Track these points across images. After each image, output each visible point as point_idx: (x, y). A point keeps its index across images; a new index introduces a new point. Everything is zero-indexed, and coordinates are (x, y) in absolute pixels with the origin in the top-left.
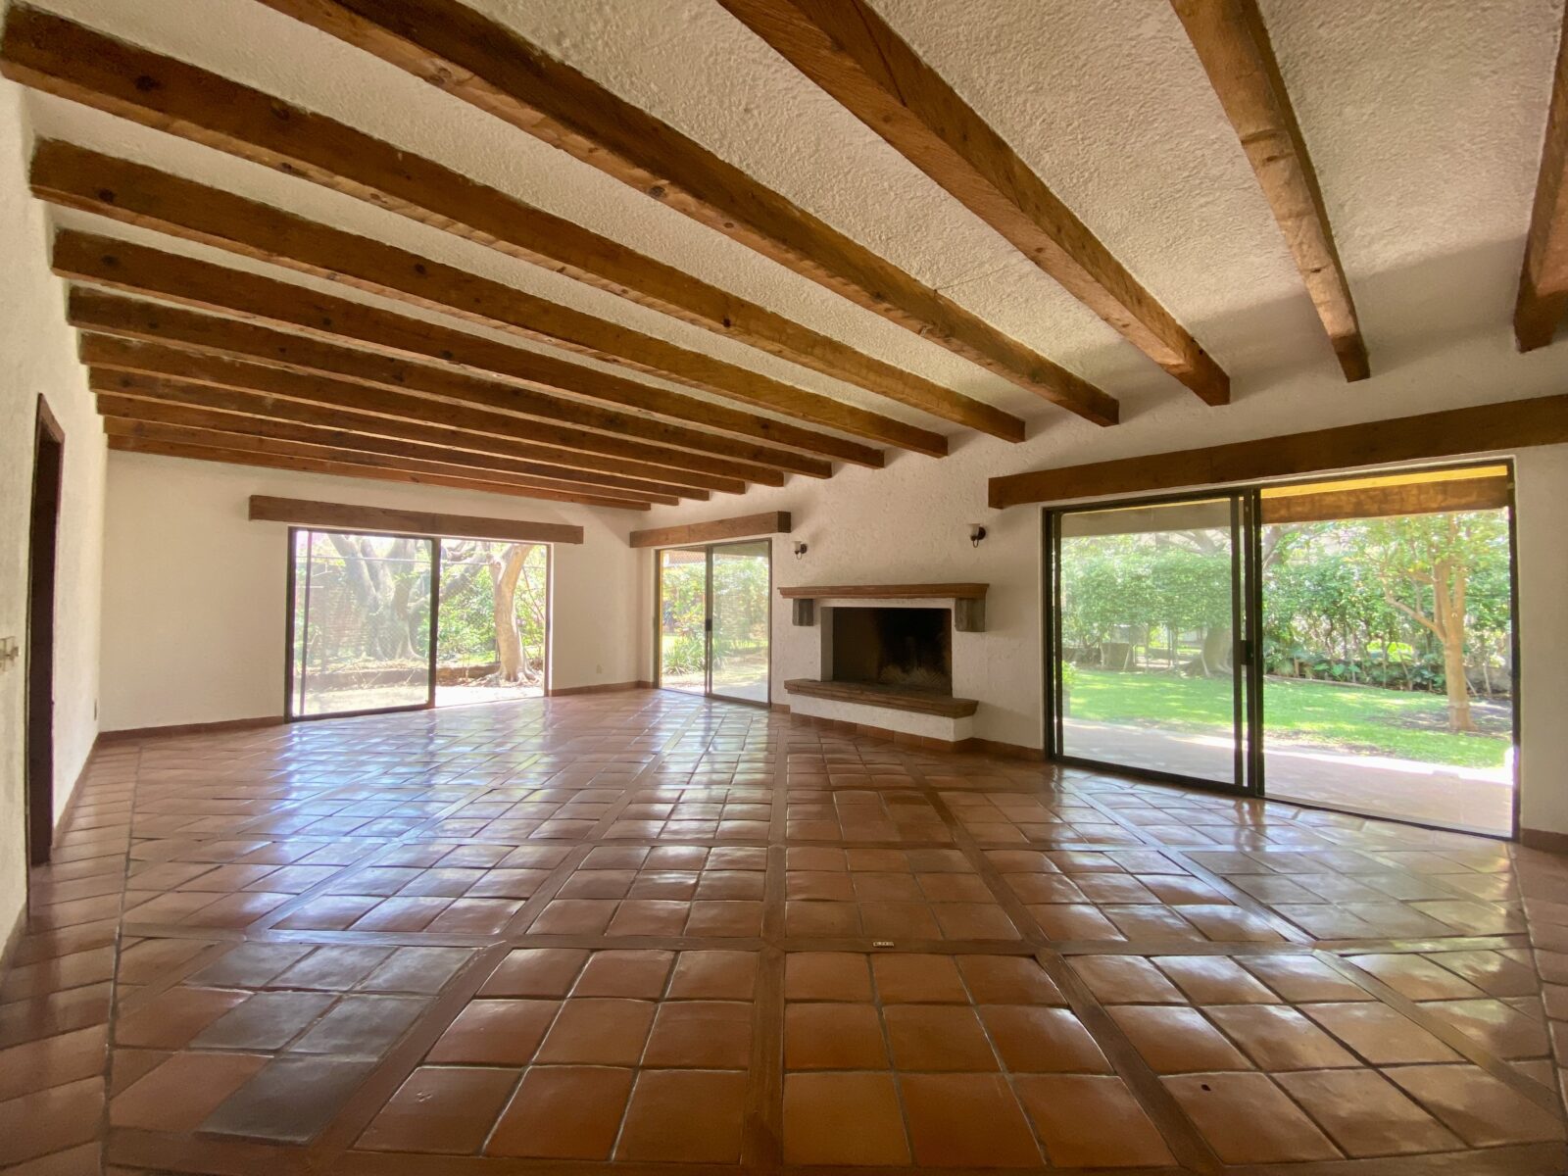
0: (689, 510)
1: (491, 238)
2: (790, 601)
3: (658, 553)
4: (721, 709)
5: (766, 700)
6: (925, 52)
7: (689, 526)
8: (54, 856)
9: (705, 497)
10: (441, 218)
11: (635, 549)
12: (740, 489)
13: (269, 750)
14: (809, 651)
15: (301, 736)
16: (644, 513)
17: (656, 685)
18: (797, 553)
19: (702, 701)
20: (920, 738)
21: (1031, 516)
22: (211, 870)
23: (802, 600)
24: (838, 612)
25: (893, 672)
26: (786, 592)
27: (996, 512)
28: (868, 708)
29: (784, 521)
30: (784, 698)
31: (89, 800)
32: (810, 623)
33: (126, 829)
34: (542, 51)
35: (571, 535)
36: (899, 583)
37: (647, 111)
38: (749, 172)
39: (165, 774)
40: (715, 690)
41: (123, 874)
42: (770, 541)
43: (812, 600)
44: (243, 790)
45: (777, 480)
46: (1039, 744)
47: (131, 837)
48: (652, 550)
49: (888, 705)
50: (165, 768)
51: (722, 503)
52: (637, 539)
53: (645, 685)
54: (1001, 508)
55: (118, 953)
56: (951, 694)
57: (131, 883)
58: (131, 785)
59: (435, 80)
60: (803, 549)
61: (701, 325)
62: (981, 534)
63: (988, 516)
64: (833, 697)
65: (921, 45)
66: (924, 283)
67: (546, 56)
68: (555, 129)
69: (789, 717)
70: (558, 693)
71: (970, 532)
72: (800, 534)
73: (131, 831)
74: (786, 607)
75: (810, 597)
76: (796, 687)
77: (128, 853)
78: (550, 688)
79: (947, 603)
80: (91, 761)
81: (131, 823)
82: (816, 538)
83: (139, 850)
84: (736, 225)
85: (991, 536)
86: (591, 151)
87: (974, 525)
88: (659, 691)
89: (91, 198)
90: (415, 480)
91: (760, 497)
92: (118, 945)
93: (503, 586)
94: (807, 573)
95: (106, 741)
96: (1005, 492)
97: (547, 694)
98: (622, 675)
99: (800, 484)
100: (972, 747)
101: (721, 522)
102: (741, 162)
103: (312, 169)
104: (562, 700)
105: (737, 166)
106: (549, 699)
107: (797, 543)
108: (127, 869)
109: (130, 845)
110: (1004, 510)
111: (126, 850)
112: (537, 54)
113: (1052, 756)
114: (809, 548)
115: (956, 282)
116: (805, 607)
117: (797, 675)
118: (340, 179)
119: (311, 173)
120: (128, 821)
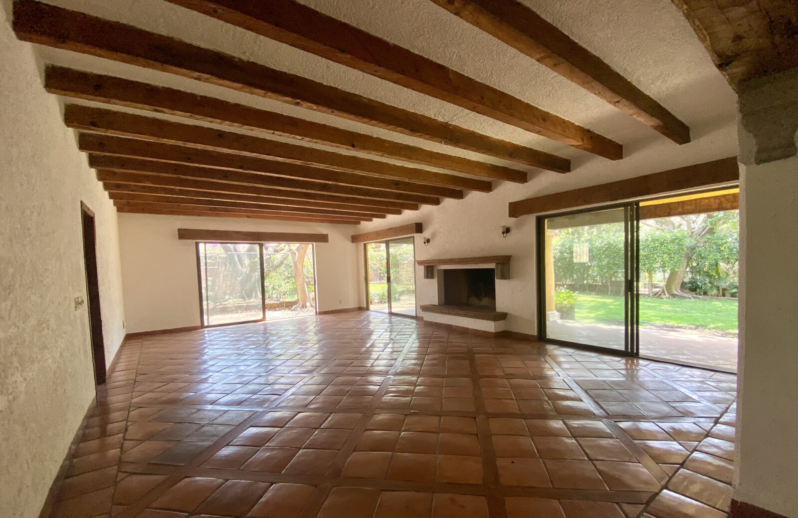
0: (377, 224)
1: (240, 125)
2: (422, 267)
3: (365, 245)
4: (394, 319)
5: (415, 315)
6: (391, 40)
7: (376, 232)
8: (107, 381)
9: (384, 217)
10: (219, 121)
11: (354, 244)
12: (399, 213)
13: (193, 340)
14: (432, 290)
15: (208, 334)
16: (357, 225)
17: (367, 309)
18: (425, 243)
19: (387, 316)
20: (480, 331)
21: (530, 221)
22: (165, 385)
23: (428, 266)
24: (446, 272)
25: (474, 300)
26: (420, 263)
27: (514, 219)
28: (457, 317)
29: (419, 228)
30: (421, 314)
31: (121, 360)
32: (432, 277)
33: (135, 371)
34: (239, 58)
35: (323, 238)
36: (471, 256)
37: (288, 72)
38: (340, 88)
39: (152, 350)
40: (393, 310)
41: (132, 387)
42: (413, 237)
43: (433, 266)
44: (181, 356)
45: (416, 208)
46: (535, 332)
47: (137, 374)
48: (362, 244)
49: (465, 316)
50: (152, 347)
51: (392, 220)
52: (355, 239)
53: (362, 309)
54: (516, 217)
55: (129, 412)
56: (495, 310)
57: (135, 390)
58: (138, 355)
59: (198, 79)
60: (428, 241)
61: (341, 148)
62: (507, 230)
63: (511, 222)
64: (441, 313)
65: (387, 37)
66: (439, 120)
67: (241, 60)
68: (248, 89)
69: (423, 323)
70: (321, 313)
71: (501, 230)
72: (427, 234)
73: (137, 371)
74: (421, 269)
75: (432, 265)
76: (425, 308)
77: (135, 379)
78: (318, 311)
79: (492, 266)
80: (123, 346)
81: (137, 368)
82: (434, 235)
83: (140, 378)
84: (336, 111)
85: (513, 232)
86: (265, 94)
87: (503, 227)
88: (369, 311)
89: (89, 126)
90: (248, 217)
91: (408, 216)
92: (129, 409)
93: (298, 263)
94: (429, 253)
95: (130, 338)
96: (517, 209)
97: (316, 314)
98: (352, 304)
99: (426, 208)
100: (504, 336)
101: (390, 229)
102: (335, 84)
103: (165, 110)
104: (322, 316)
105: (333, 86)
106: (317, 316)
107: (425, 238)
108: (134, 385)
109: (136, 376)
110: (518, 219)
111: (134, 378)
112: (236, 60)
113: (542, 338)
114: (431, 241)
115: (455, 118)
116: (430, 271)
117: (427, 303)
118: (176, 112)
119: (165, 111)
120: (136, 368)
